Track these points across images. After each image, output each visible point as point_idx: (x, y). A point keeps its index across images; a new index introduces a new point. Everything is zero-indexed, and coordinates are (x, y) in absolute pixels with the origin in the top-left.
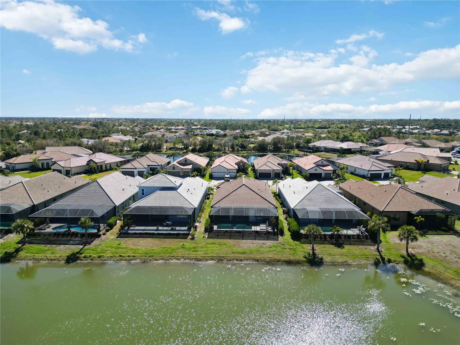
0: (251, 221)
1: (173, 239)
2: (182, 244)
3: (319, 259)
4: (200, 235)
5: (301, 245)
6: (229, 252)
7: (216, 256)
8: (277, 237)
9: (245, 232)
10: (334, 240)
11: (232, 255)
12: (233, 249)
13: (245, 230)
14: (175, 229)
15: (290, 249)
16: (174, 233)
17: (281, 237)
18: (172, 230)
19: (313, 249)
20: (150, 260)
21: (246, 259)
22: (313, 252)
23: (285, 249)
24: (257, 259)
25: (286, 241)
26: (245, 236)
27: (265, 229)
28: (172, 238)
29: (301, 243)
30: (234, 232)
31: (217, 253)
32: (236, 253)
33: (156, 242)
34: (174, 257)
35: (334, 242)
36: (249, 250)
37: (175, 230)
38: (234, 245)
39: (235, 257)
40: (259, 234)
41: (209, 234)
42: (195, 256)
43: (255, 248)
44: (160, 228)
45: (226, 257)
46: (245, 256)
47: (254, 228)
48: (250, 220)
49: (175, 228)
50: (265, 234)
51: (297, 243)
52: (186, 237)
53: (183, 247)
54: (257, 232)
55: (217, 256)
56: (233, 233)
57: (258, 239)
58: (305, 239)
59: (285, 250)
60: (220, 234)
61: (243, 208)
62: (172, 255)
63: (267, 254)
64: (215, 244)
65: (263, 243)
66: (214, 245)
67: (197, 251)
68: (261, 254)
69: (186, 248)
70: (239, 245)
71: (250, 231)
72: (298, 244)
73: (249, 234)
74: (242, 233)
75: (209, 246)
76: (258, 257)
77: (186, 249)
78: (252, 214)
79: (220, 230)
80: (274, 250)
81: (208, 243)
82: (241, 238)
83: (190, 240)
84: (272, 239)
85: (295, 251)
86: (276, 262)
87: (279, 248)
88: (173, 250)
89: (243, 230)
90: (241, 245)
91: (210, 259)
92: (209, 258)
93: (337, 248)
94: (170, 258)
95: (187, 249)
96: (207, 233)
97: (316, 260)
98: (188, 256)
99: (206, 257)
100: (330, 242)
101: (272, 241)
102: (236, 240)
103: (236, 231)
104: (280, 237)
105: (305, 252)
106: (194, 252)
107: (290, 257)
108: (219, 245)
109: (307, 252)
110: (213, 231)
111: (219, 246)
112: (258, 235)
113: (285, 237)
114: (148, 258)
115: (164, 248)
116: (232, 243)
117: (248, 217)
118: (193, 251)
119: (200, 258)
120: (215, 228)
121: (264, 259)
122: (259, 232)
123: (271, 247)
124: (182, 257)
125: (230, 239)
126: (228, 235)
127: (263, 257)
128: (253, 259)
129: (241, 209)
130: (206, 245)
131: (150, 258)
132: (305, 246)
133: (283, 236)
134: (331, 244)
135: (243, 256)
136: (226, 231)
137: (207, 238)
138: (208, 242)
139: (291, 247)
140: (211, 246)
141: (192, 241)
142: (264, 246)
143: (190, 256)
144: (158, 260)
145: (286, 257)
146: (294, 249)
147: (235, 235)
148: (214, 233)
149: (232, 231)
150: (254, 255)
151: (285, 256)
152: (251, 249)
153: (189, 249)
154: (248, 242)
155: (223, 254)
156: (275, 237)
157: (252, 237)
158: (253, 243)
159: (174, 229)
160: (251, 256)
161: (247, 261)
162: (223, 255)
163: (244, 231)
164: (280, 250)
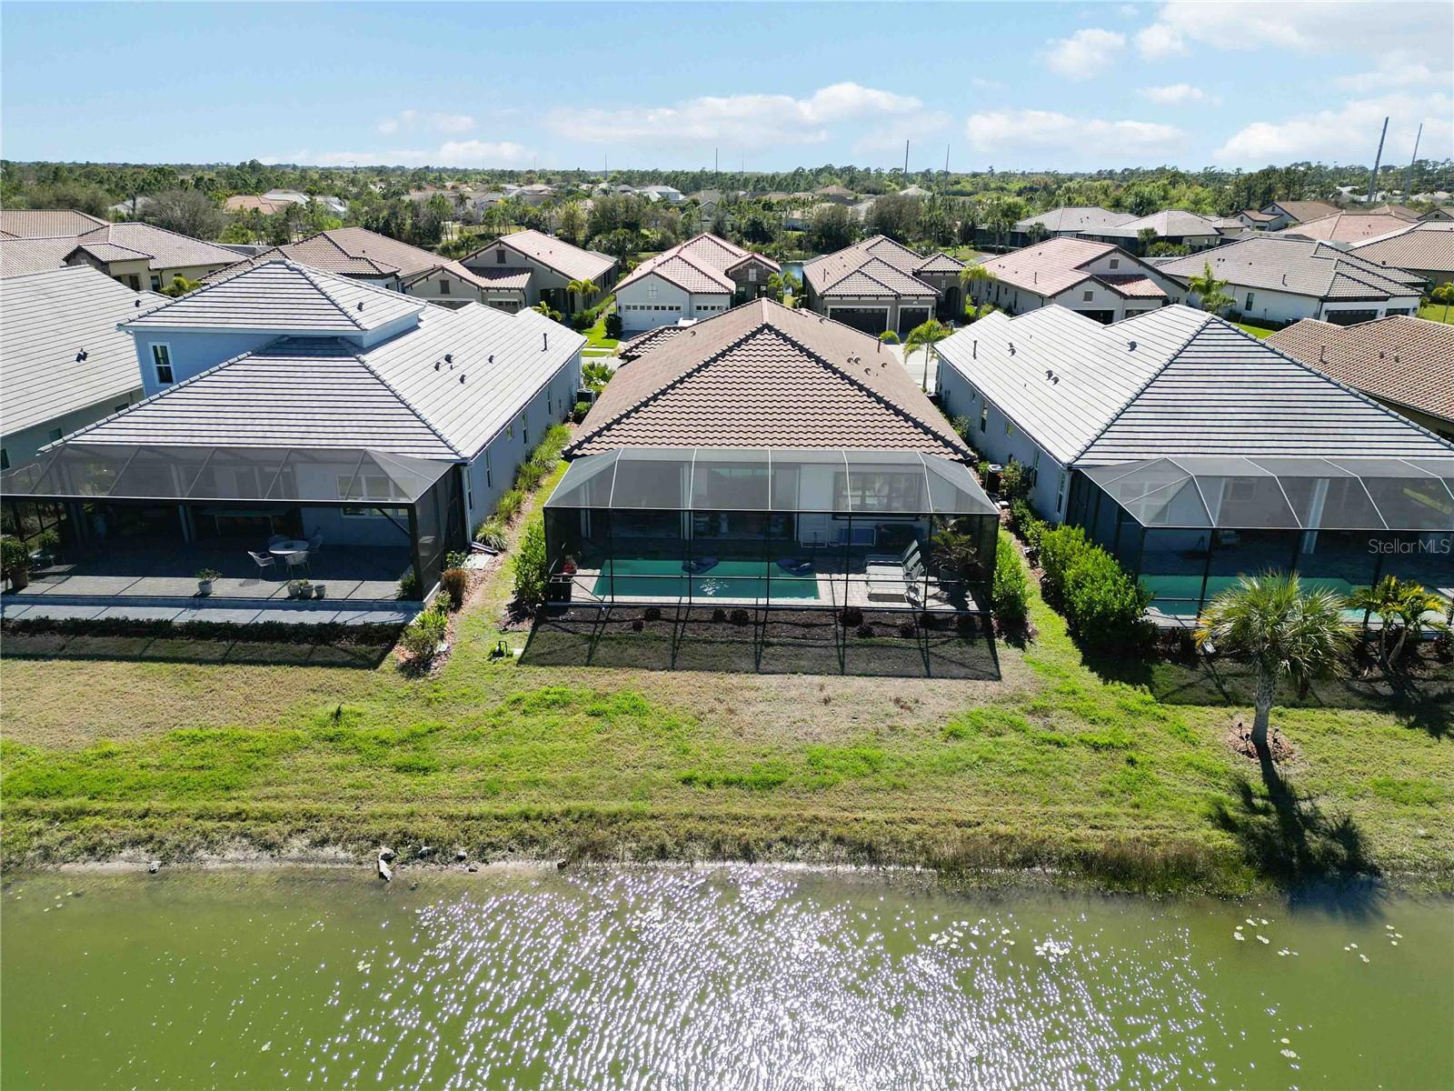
0: (812, 540)
1: (279, 672)
2: (333, 709)
3: (1333, 836)
4: (476, 639)
5: (1161, 712)
6: (660, 775)
7: (556, 807)
8: (986, 652)
9: (771, 616)
10: (1377, 672)
11: (685, 802)
12: (686, 752)
13: (774, 601)
14: (320, 597)
15: (1096, 747)
16: (302, 625)
17: (1013, 652)
18: (301, 600)
19: (1262, 750)
20: (47, 854)
21: (783, 839)
22: (1269, 775)
23: (1058, 744)
24: (865, 835)
25: (1055, 683)
26: (770, 645)
27: (899, 598)
28: (278, 663)
29: (1163, 699)
30: (705, 617)
31: (573, 783)
32: (709, 785)
33: (159, 688)
34: (233, 825)
35: (1385, 689)
36: (803, 758)
37: (320, 603)
38: (699, 718)
39: (702, 818)
40: (866, 633)
41: (534, 628)
42: (407, 808)
43: (843, 738)
44: (224, 587)
45: (638, 825)
46: (772, 814)
47: (831, 591)
48: (805, 534)
49: (320, 589)
50: (906, 632)
51: (1134, 696)
52: (374, 657)
53: (335, 734)
54: (850, 616)
55: (567, 813)
56: (693, 626)
57: (862, 666)
58: (1175, 662)
59: (1065, 755)
60: (612, 629)
61: (764, 465)
62: (230, 807)
63: (938, 788)
64: (566, 704)
65: (897, 701)
66: (555, 717)
67: (425, 770)
68: (895, 787)
69: (348, 745)
70: (731, 711)
71: (808, 609)
72: (1139, 707)
73: (798, 632)
74: (757, 623)
75: (519, 721)
76: (871, 816)
77: (346, 752)
78: (813, 498)
79: (612, 606)
80: (986, 760)
81: (518, 701)
82: (748, 663)
83: (399, 678)
84: (955, 670)
85: (1131, 762)
86: (1014, 864)
87: (1012, 737)
88: (254, 759)
89: (762, 601)
90: (746, 714)
91: (514, 844)
92: (502, 835)
93: (1420, 735)
94: (205, 835)
95: (359, 752)
96: (527, 625)
97: (1313, 845)
98: (348, 809)
99: (481, 818)
100: (1356, 685)
101: (961, 685)
102: (712, 679)
103: (718, 614)
104: (1005, 650)
105: (1210, 773)
106: (404, 779)
107: (1108, 815)
108: (595, 714)
109: (1220, 770)
110: (564, 610)
111: (596, 723)
112: (860, 635)
113: (1036, 650)
114: (39, 833)
115: (195, 740)
116: (682, 700)
117: (788, 520)
118: (399, 769)
119: (441, 829)
120: (584, 586)
121: (920, 836)
122: (867, 619)
123: (955, 735)
124: (301, 824)
125: (673, 669)
126: (657, 638)
127: (911, 821)
128: (839, 840)
129: (749, 472)
130: (500, 713)
131: (53, 836)
132: (1188, 716)
133: (1023, 647)
134: (1372, 708)
135: (759, 812)
136: (653, 613)
137: (521, 661)
138: (517, 693)
139: (1101, 735)
140: (537, 721)
141: (410, 684)
142: (909, 722)
143: (366, 809)
144: (107, 854)
145: (1080, 816)
146: (1126, 747)
147: (706, 635)
148: (570, 626)
149: (690, 607)
150: (845, 804)
151: (1069, 809)
152: (819, 746)
153: (374, 749)
154: (794, 693)
155: (615, 792)
156: (974, 651)
157: (823, 651)
158: (826, 701)
159: (314, 594)
160: (823, 813)
161: (793, 859)
162: (614, 806)
163: (767, 608)
164: (1029, 755)
